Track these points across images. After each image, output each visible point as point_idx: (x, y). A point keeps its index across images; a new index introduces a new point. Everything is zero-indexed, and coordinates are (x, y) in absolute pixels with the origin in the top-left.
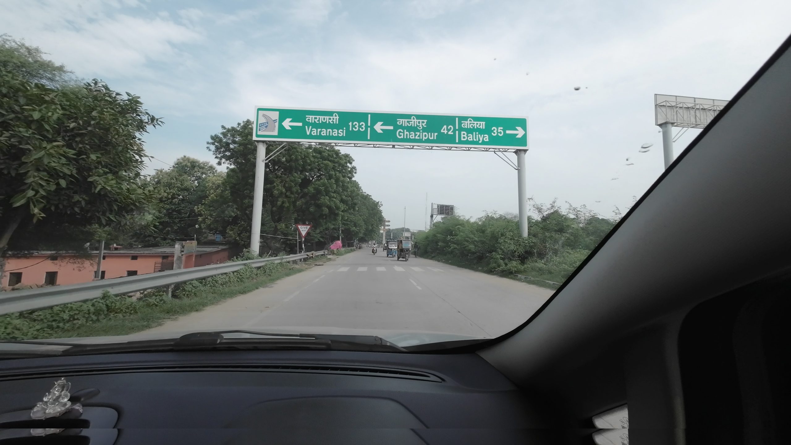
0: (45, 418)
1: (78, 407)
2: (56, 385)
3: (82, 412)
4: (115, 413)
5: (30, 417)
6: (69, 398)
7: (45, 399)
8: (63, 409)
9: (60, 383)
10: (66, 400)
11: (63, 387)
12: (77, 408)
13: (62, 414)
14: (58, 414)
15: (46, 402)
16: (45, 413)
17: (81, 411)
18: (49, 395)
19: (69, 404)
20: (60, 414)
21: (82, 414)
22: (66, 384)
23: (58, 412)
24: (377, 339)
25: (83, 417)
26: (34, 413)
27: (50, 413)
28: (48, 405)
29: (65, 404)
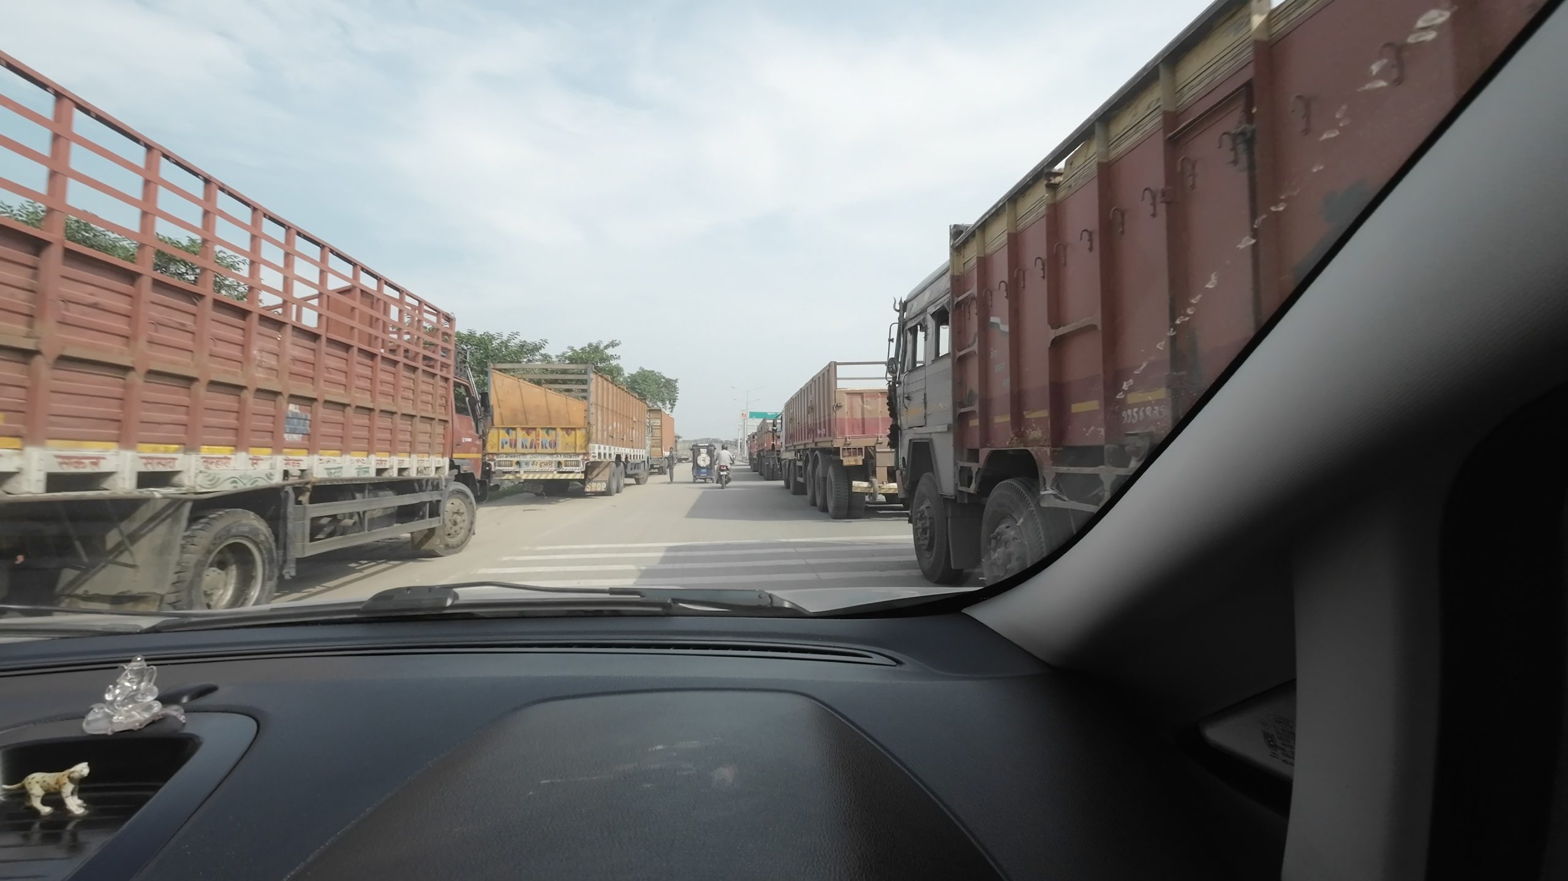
0: (112, 732)
1: (174, 711)
2: (126, 672)
3: (184, 721)
4: (252, 724)
5: (82, 731)
6: (155, 697)
7: (108, 697)
8: (147, 715)
9: (135, 666)
10: (150, 698)
11: (140, 674)
12: (175, 713)
13: (144, 725)
14: (137, 724)
15: (112, 703)
16: (111, 723)
17: (182, 718)
18: (115, 688)
19: (157, 707)
20: (141, 725)
21: (184, 724)
22: (148, 670)
23: (136, 721)
24: (762, 596)
25: (188, 730)
26: (88, 723)
27: (121, 723)
28: (116, 707)
29: (149, 708)
